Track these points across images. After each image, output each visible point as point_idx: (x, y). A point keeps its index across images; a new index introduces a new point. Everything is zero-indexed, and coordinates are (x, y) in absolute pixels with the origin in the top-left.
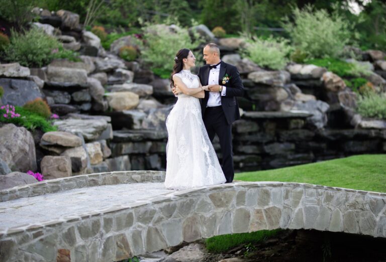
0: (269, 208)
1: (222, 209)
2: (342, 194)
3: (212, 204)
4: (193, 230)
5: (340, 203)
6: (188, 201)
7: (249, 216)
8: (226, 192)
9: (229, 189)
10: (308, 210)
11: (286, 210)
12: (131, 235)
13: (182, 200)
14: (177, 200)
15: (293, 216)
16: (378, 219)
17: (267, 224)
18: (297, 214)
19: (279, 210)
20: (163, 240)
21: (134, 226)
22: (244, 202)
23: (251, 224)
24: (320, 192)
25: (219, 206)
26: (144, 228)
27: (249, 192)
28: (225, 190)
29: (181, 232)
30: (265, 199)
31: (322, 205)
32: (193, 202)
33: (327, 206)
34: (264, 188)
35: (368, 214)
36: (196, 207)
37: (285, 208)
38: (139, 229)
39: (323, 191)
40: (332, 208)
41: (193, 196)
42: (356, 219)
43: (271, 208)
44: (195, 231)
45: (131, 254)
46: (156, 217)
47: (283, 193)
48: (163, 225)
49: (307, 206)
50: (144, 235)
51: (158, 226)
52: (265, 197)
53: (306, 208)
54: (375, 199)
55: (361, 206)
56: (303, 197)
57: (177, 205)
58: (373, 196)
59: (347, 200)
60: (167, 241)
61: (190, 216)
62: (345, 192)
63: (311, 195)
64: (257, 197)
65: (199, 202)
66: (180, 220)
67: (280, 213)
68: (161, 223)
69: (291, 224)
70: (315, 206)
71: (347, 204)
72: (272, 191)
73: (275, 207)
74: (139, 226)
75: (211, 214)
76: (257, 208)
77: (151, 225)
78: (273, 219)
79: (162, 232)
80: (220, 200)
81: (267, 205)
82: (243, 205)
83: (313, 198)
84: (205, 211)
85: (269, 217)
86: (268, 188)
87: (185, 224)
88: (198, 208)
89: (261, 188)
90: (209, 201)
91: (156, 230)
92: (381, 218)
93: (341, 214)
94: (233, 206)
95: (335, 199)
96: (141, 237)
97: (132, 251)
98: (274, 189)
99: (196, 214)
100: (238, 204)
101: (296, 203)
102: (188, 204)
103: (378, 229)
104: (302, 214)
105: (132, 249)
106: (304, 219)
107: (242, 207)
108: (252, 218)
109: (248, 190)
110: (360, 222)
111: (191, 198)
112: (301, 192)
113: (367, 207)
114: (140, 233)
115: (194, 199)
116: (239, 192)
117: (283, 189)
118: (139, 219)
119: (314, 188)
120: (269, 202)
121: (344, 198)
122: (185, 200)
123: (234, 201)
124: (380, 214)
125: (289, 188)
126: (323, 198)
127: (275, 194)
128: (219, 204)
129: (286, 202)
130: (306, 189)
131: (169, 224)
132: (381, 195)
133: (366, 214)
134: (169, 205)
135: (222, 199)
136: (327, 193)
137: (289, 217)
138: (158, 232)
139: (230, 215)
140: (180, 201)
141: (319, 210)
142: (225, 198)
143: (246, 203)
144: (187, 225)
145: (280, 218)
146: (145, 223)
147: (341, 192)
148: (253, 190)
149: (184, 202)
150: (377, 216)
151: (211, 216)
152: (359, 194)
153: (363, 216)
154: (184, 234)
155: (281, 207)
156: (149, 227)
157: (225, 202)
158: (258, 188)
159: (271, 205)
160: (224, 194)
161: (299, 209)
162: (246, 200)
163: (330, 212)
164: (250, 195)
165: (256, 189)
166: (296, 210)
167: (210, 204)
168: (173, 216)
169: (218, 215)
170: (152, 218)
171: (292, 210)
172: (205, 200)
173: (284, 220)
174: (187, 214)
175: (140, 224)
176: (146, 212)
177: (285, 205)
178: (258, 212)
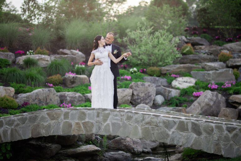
0: (85, 122)
1: (55, 121)
2: (139, 116)
3: (49, 118)
4: (37, 131)
5: (138, 121)
6: (34, 116)
7: (72, 126)
8: (57, 112)
9: (59, 110)
10: (113, 124)
11: (98, 124)
12: (2, 131)
13: (30, 115)
14: (27, 115)
15: (103, 127)
16: (170, 133)
17: (84, 131)
18: (106, 126)
19: (92, 123)
20: (20, 135)
21: (4, 127)
22: (69, 118)
23: (73, 130)
24: (122, 114)
25: (52, 119)
26: (9, 129)
27: (72, 112)
28: (56, 111)
29: (30, 132)
30: (82, 117)
31: (124, 122)
32: (37, 117)
33: (128, 123)
34: (82, 111)
35: (162, 130)
36: (39, 119)
37: (97, 122)
38: (7, 129)
39: (124, 113)
40: (132, 124)
41: (36, 113)
42: (152, 132)
43: (87, 122)
44: (38, 132)
45: (2, 141)
46: (16, 123)
47: (95, 114)
48: (20, 127)
49: (113, 122)
50: (9, 132)
51: (18, 128)
52: (83, 115)
53: (112, 123)
54: (167, 120)
55: (155, 124)
56: (110, 117)
57: (28, 118)
58: (165, 118)
59: (143, 120)
60: (22, 136)
61: (35, 124)
62: (142, 115)
63: (116, 115)
64: (77, 115)
65: (40, 117)
66: (29, 126)
67: (93, 125)
68: (19, 127)
69: (101, 132)
70: (119, 122)
71: (144, 122)
72: (87, 112)
73: (89, 121)
74: (6, 127)
75: (48, 123)
76: (77, 121)
77: (13, 127)
78: (88, 128)
79: (19, 131)
80: (54, 116)
81: (84, 120)
82: (68, 119)
83: (117, 118)
84: (45, 122)
85: (85, 127)
86: (84, 111)
87: (32, 128)
88: (40, 120)
89: (80, 110)
90: (47, 116)
91: (16, 130)
92: (173, 132)
93: (139, 128)
94: (61, 119)
95: (134, 118)
96: (7, 133)
97: (3, 140)
98: (89, 111)
99: (39, 123)
100: (65, 119)
101: (105, 120)
102: (33, 117)
103: (170, 139)
104: (109, 127)
105: (3, 139)
106: (111, 130)
107: (67, 120)
108: (73, 127)
109: (71, 111)
110: (155, 134)
111: (35, 114)
112: (109, 114)
113: (161, 124)
114: (7, 131)
115: (37, 115)
116: (65, 112)
117: (95, 111)
118: (6, 124)
119: (118, 112)
120: (86, 119)
121: (142, 119)
122: (32, 115)
123: (62, 117)
124: (173, 130)
125: (99, 111)
126: (124, 118)
127: (89, 114)
128: (52, 118)
129: (98, 119)
130: (112, 112)
131: (23, 127)
132: (172, 117)
133: (161, 129)
134: (23, 117)
135: (54, 115)
136: (128, 115)
137: (100, 128)
138: (17, 131)
139: (60, 124)
140: (29, 116)
141: (121, 125)
142: (56, 115)
143: (70, 118)
144: (34, 128)
145: (93, 128)
146: (10, 126)
147: (138, 115)
148: (74, 112)
149: (31, 117)
150: (170, 131)
151: (47, 125)
152: (154, 117)
153: (157, 130)
154: (32, 133)
155: (94, 122)
156: (12, 128)
157: (56, 117)
158: (78, 110)
159: (87, 120)
160: (56, 113)
161: (107, 124)
162: (70, 117)
163: (130, 126)
164: (72, 114)
165: (77, 111)
166: (105, 124)
167: (47, 118)
168: (25, 123)
169: (52, 124)
170: (13, 124)
171: (102, 124)
172: (44, 116)
173: (96, 129)
174: (34, 123)
175: (7, 126)
176: (10, 120)
177: (97, 121)
178: (77, 124)
